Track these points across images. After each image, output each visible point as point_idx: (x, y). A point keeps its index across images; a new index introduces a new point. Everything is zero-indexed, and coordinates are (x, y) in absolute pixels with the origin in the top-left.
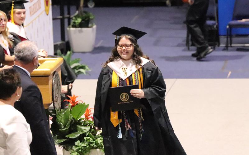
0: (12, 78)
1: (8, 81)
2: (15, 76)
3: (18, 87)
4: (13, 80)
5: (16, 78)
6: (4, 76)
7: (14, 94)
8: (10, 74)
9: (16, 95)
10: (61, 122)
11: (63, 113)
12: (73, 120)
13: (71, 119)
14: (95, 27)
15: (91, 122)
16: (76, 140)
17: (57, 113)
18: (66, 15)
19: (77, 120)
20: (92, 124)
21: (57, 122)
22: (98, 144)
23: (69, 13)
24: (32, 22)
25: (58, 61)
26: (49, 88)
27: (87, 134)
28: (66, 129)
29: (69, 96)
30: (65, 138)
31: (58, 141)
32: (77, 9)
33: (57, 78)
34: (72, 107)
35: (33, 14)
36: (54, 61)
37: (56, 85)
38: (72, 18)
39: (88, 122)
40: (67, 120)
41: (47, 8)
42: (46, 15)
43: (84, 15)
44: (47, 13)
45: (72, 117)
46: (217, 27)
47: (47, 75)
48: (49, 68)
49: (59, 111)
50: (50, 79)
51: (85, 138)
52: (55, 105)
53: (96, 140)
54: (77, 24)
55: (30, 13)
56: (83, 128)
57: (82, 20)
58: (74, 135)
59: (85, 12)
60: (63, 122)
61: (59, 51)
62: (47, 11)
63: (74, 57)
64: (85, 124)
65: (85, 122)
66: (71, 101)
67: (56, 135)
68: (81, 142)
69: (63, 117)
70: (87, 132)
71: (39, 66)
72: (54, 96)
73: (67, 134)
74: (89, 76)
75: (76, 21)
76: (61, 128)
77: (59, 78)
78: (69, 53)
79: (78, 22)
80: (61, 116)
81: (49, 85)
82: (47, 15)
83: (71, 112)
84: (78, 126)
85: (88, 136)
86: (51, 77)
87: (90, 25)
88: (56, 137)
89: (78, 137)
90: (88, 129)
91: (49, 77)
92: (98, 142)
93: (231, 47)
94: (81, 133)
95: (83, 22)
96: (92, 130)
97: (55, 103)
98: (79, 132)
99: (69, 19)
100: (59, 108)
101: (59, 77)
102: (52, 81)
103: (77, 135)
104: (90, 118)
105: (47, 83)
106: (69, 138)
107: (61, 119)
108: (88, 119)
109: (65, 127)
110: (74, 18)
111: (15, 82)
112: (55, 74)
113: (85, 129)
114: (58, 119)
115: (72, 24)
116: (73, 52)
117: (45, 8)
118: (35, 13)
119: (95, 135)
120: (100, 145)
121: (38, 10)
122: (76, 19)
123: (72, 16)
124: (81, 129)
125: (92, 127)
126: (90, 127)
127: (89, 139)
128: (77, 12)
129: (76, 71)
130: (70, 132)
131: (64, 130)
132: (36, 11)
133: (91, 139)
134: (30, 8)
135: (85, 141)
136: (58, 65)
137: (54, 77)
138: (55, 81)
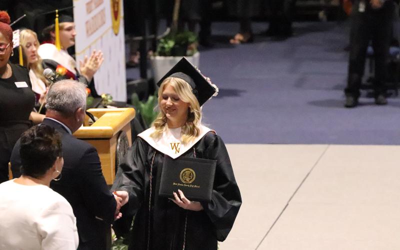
0: (49, 143)
1: (42, 148)
2: (53, 138)
3: (58, 158)
4: (51, 146)
5: (54, 143)
6: (36, 138)
7: (51, 169)
8: (46, 136)
9: (54, 170)
14: (197, 55)
18: (149, 36)
23: (154, 32)
24: (90, 47)
25: (128, 113)
26: (110, 159)
32: (169, 25)
33: (125, 141)
35: (92, 33)
36: (119, 114)
37: (122, 153)
38: (159, 41)
41: (116, 23)
42: (114, 36)
44: (116, 31)
47: (107, 137)
48: (110, 126)
50: (113, 144)
54: (167, 50)
55: (87, 32)
57: (176, 44)
61: (135, 96)
62: (115, 28)
67: (122, 238)
71: (94, 121)
75: (166, 46)
77: (128, 142)
78: (151, 98)
79: (169, 48)
81: (110, 153)
82: (116, 35)
86: (113, 140)
87: (189, 52)
88: (122, 241)
91: (111, 141)
95: (177, 46)
99: (154, 42)
101: (127, 140)
102: (115, 148)
105: (107, 151)
110: (162, 40)
111: (53, 149)
112: (121, 135)
115: (159, 49)
117: (113, 23)
118: (95, 31)
121: (100, 26)
122: (166, 42)
123: (159, 37)
128: (168, 30)
132: (97, 29)
134: (87, 23)
136: (126, 119)
137: (119, 140)
138: (120, 146)
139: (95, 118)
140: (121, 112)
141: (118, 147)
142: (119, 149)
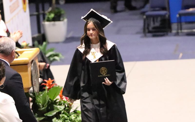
10: (40, 102)
11: (42, 95)
12: (50, 100)
13: (48, 100)
14: (66, 20)
15: (65, 101)
16: (53, 117)
17: (36, 95)
18: (41, 12)
19: (53, 100)
20: (66, 104)
21: (36, 103)
22: (72, 120)
23: (43, 10)
25: (35, 51)
26: (28, 75)
27: (62, 112)
28: (44, 108)
29: (46, 81)
30: (44, 116)
31: (38, 119)
33: (35, 65)
34: (48, 89)
35: (13, 12)
37: (34, 71)
38: (46, 14)
39: (63, 102)
40: (45, 101)
41: (25, 6)
42: (24, 12)
43: (57, 11)
45: (49, 98)
46: (169, 16)
47: (26, 63)
48: (27, 58)
49: (38, 94)
50: (29, 67)
51: (61, 115)
52: (34, 89)
53: (70, 117)
54: (51, 19)
55: (11, 11)
56: (58, 107)
57: (56, 15)
58: (51, 113)
59: (57, 8)
60: (42, 102)
61: (36, 43)
62: (24, 9)
63: (49, 47)
64: (60, 104)
65: (60, 102)
66: (47, 84)
67: (36, 114)
68: (57, 118)
69: (41, 98)
70: (62, 110)
71: (19, 56)
72: (33, 81)
73: (45, 113)
74: (62, 62)
76: (40, 108)
77: (37, 65)
78: (44, 43)
79: (51, 17)
80: (40, 98)
81: (28, 72)
82: (25, 12)
83: (48, 94)
84: (54, 105)
85: (63, 114)
86: (29, 65)
87: (61, 19)
88: (36, 116)
89: (54, 115)
90: (62, 107)
91: (28, 65)
92: (71, 118)
93: (181, 32)
94: (57, 111)
96: (67, 108)
97: (34, 87)
98: (55, 110)
99: (44, 15)
100: (38, 91)
103: (54, 113)
104: (64, 98)
105: (26, 70)
106: (47, 116)
107: (40, 100)
108: (62, 99)
109: (43, 106)
110: (48, 14)
112: (33, 62)
113: (60, 108)
114: (37, 101)
115: (46, 18)
116: (48, 43)
117: (23, 6)
119: (69, 112)
120: (73, 121)
121: (17, 8)
122: (50, 15)
123: (46, 12)
124: (57, 108)
125: (67, 106)
126: (64, 106)
127: (64, 116)
128: (50, 9)
129: (52, 59)
130: (48, 110)
131: (42, 110)
132: (15, 10)
133: (66, 116)
134: (10, 6)
135: (61, 118)
136: (35, 54)
137: (32, 65)
138: (33, 68)
139: (19, 54)
140: (32, 50)
141: (32, 68)
142: (33, 69)
